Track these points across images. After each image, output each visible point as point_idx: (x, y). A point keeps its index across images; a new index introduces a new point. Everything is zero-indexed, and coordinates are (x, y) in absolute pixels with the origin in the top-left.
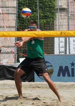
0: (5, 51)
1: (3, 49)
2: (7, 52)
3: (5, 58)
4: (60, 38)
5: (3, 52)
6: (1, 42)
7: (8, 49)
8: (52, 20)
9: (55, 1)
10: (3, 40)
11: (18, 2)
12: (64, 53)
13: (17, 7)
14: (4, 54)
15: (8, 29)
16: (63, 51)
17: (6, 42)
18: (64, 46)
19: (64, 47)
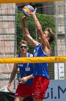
0: (6, 77)
1: (4, 75)
2: (7, 79)
3: (6, 84)
4: (59, 64)
5: (3, 78)
6: (2, 69)
7: (8, 75)
8: (52, 46)
9: (55, 28)
10: (3, 67)
11: (17, 29)
12: (64, 79)
13: (16, 33)
14: (4, 80)
15: (8, 56)
16: (63, 76)
17: (6, 68)
18: (64, 71)
19: (64, 73)
